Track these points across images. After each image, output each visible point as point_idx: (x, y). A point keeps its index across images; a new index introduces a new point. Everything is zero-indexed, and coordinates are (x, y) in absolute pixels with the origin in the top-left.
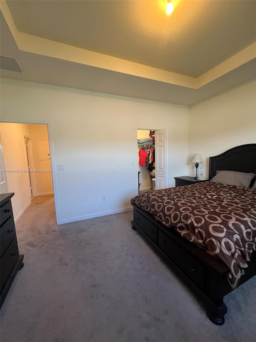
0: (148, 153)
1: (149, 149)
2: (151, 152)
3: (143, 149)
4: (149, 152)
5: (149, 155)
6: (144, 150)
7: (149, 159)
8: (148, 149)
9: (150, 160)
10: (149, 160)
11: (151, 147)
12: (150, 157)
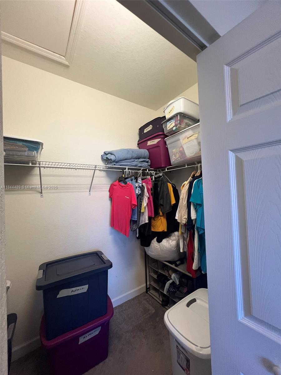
0: (138, 191)
1: (140, 181)
2: (146, 190)
3: (122, 180)
4: (142, 188)
5: (140, 197)
6: (126, 183)
7: (142, 211)
8: (136, 179)
9: (143, 213)
10: (140, 214)
11: (144, 174)
12: (145, 203)
